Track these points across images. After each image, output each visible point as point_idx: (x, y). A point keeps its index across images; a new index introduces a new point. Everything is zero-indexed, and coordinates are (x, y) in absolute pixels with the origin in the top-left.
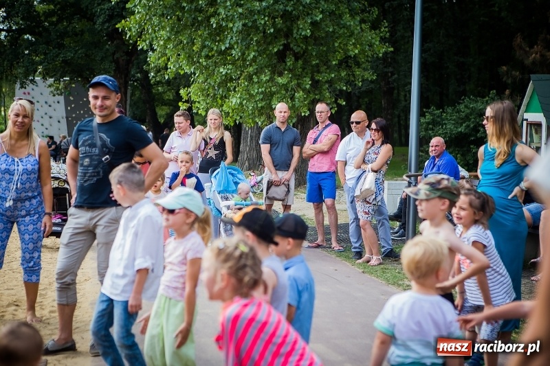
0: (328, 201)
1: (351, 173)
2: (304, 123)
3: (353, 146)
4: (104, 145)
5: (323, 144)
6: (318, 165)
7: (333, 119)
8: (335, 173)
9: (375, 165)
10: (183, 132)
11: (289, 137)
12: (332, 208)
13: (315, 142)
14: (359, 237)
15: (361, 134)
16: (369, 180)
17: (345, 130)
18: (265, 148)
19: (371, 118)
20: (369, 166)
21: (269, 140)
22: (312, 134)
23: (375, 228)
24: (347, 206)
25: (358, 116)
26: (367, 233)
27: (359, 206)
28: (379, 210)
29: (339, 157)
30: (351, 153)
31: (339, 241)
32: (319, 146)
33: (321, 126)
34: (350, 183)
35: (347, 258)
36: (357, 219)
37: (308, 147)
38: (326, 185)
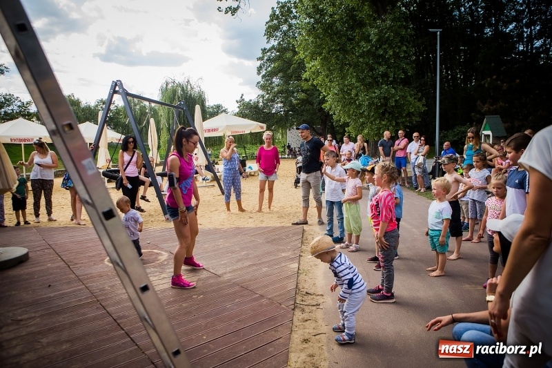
0: (404, 168)
1: (413, 157)
2: (394, 138)
3: (414, 147)
4: (308, 149)
5: (401, 146)
6: (400, 154)
7: (405, 136)
8: (406, 157)
9: (423, 153)
10: (347, 143)
11: (389, 144)
12: (405, 171)
13: (398, 145)
14: (416, 181)
15: (417, 141)
16: (421, 159)
17: (411, 140)
18: (380, 149)
19: (421, 135)
20: (420, 154)
21: (381, 145)
22: (397, 142)
23: (423, 178)
24: (412, 169)
25: (415, 134)
26: (420, 180)
27: (416, 169)
28: (424, 171)
29: (408, 151)
30: (413, 149)
31: (408, 183)
32: (400, 147)
33: (400, 139)
34: (413, 161)
35: (412, 190)
36: (415, 175)
37: (396, 147)
38: (403, 162)
